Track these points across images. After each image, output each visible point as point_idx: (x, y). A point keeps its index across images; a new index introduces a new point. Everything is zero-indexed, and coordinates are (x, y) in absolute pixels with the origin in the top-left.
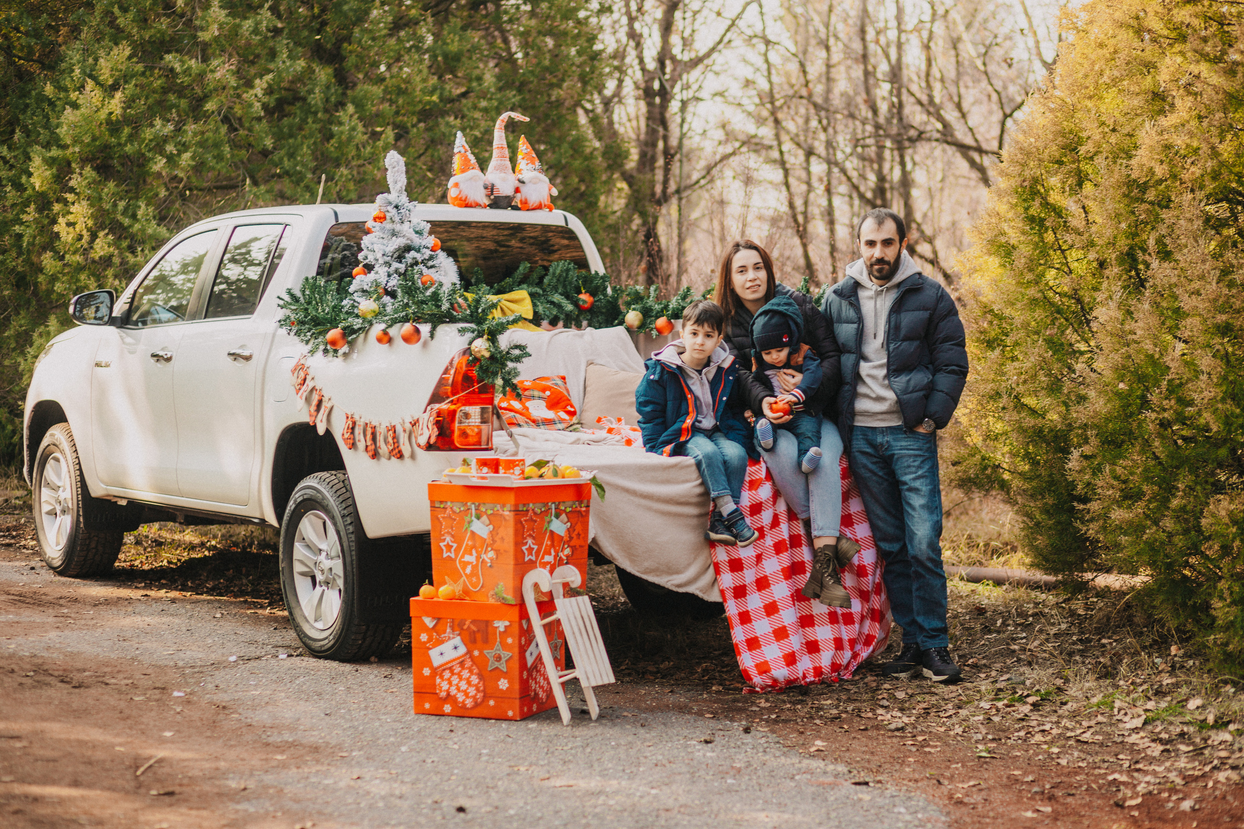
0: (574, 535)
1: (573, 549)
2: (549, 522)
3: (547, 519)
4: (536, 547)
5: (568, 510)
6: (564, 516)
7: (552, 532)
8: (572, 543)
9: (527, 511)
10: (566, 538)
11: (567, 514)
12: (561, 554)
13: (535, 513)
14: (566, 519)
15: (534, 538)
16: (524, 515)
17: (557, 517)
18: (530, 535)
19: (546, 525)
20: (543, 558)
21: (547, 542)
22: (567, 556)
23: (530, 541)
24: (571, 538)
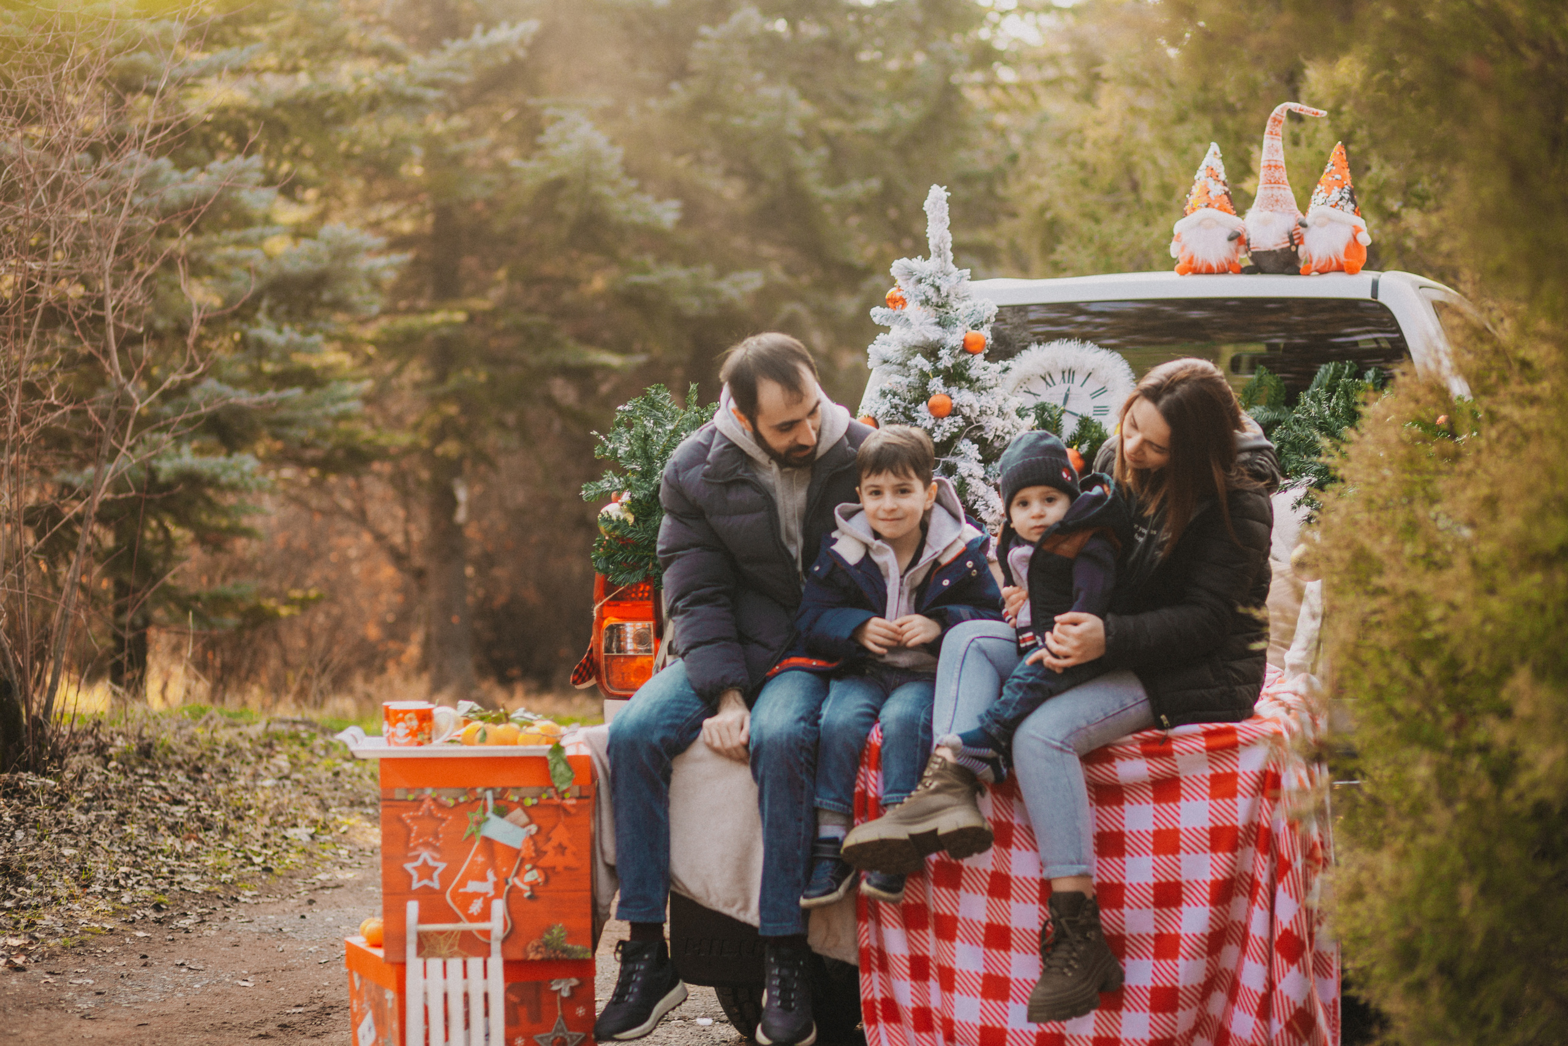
0: (549, 847)
1: (549, 873)
2: (478, 823)
3: (473, 816)
4: (442, 866)
5: (529, 802)
6: (518, 812)
7: (488, 842)
8: (544, 862)
9: (419, 802)
10: (528, 852)
11: (526, 809)
12: (515, 881)
13: (442, 807)
14: (524, 819)
15: (436, 849)
16: (407, 809)
17: (502, 812)
18: (426, 844)
19: (471, 828)
20: (463, 883)
21: (475, 856)
22: (533, 886)
23: (426, 855)
24: (540, 853)
